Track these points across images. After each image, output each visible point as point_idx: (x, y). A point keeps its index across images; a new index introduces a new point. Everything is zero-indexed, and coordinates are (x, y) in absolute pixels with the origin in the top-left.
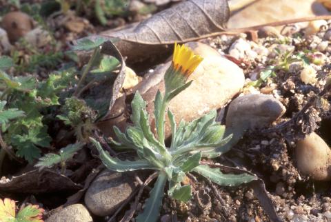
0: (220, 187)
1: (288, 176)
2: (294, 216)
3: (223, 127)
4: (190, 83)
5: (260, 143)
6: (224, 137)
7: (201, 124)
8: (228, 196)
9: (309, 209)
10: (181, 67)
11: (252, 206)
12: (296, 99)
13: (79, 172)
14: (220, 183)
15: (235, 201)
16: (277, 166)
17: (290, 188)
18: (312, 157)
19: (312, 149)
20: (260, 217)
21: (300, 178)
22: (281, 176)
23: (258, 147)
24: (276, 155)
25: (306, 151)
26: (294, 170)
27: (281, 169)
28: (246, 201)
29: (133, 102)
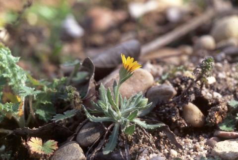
0: (146, 130)
1: (180, 124)
2: (185, 144)
3: (147, 99)
4: (132, 74)
5: (164, 109)
6: (148, 104)
7: (135, 99)
8: (151, 134)
9: (192, 141)
10: (128, 66)
11: (163, 139)
12: (181, 88)
13: (71, 127)
14: (146, 128)
15: (154, 138)
16: (174, 119)
17: (181, 131)
18: (192, 114)
19: (192, 110)
20: (167, 145)
21: (186, 125)
22: (177, 125)
23: (164, 111)
24: (174, 114)
25: (189, 112)
26: (183, 121)
27: (176, 121)
28: (159, 137)
29: (100, 89)
